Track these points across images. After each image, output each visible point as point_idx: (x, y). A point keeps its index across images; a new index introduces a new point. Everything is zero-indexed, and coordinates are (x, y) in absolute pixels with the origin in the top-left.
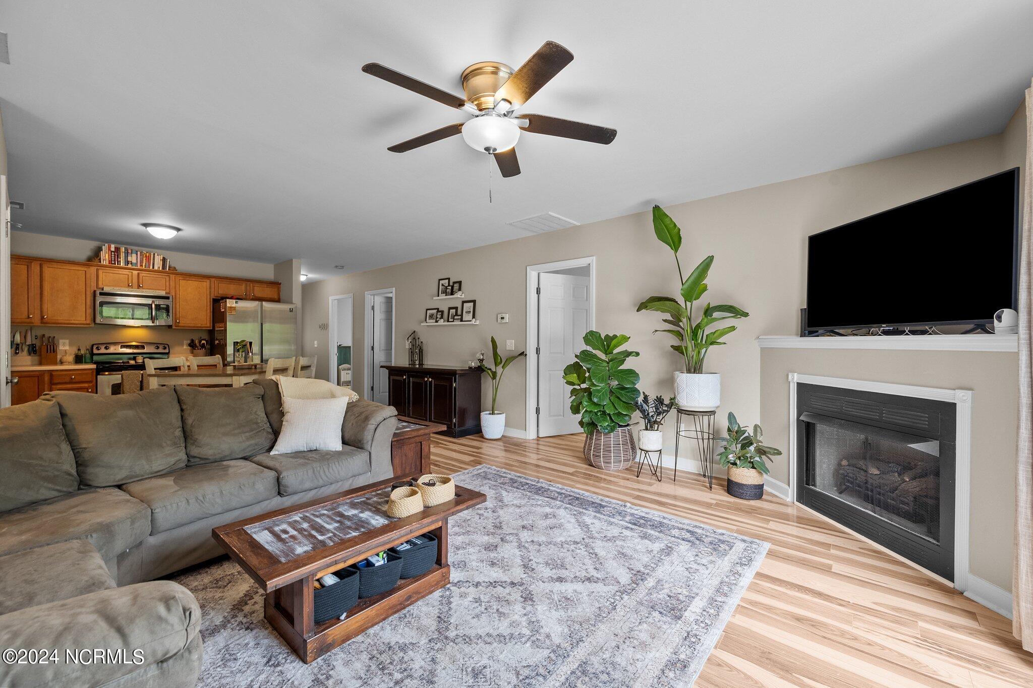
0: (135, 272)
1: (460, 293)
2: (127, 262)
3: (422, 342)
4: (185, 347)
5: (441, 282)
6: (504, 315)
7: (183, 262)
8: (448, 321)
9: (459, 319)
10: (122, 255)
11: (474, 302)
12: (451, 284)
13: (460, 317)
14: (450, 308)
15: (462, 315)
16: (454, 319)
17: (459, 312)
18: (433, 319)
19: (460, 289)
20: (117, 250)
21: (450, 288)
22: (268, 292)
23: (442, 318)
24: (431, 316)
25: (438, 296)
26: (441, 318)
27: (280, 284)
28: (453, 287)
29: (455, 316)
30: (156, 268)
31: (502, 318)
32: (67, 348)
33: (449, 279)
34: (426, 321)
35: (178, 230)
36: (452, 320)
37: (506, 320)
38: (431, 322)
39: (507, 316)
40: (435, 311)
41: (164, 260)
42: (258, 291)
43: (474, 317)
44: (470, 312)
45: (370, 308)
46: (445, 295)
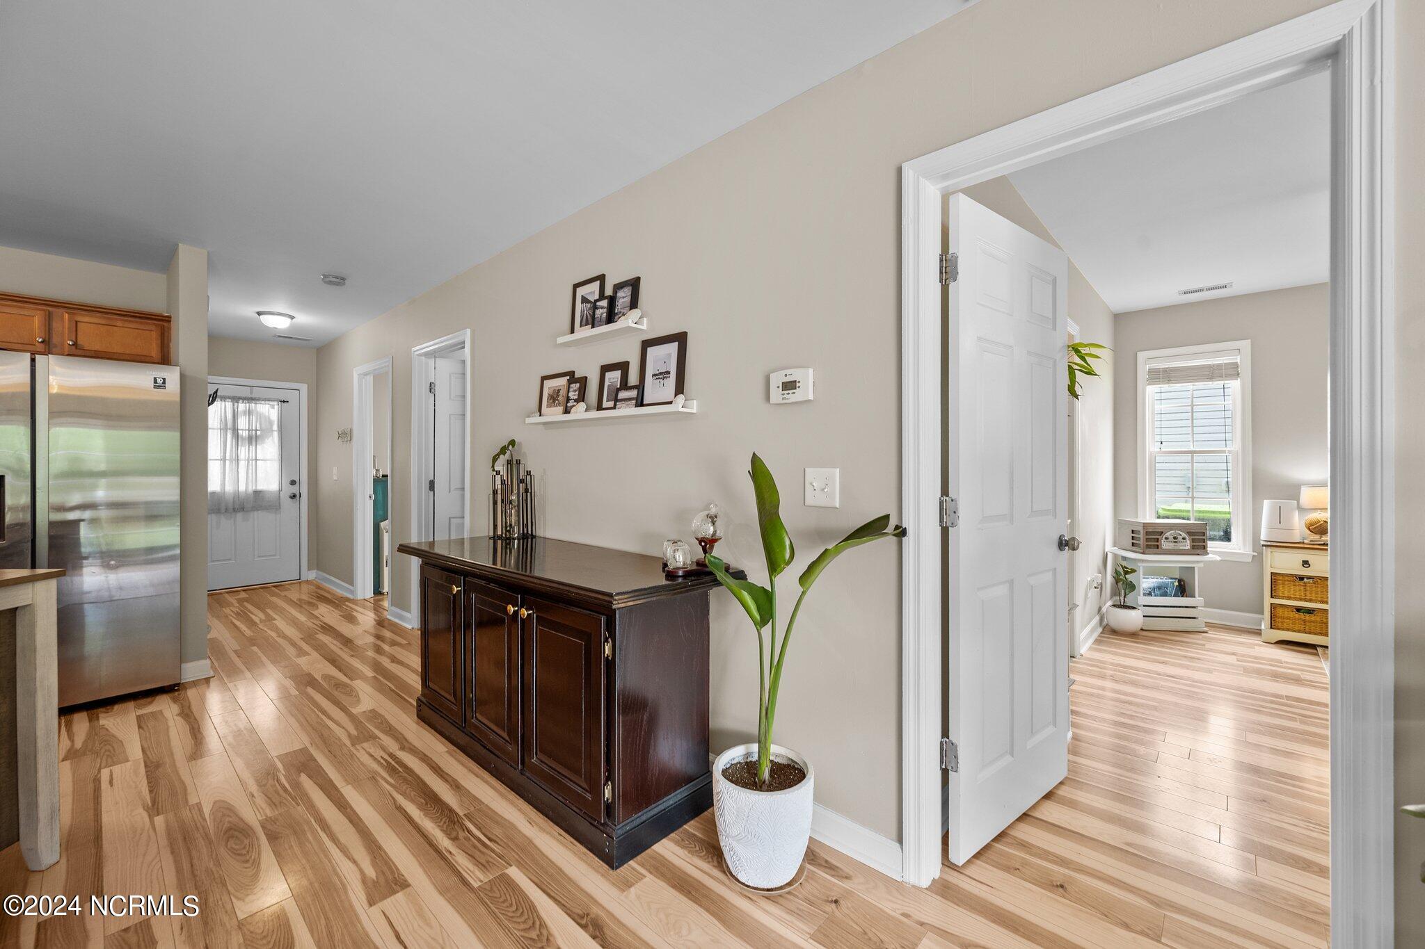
1: (635, 314)
3: (529, 473)
5: (581, 291)
6: (795, 375)
8: (600, 407)
9: (630, 399)
11: (681, 339)
12: (609, 291)
13: (634, 393)
14: (605, 369)
15: (640, 387)
16: (616, 400)
17: (633, 379)
18: (559, 404)
19: (634, 304)
21: (604, 303)
23: (582, 398)
24: (554, 398)
25: (572, 331)
26: (577, 401)
28: (612, 300)
29: (618, 390)
31: (790, 386)
33: (601, 278)
34: (540, 410)
36: (611, 404)
37: (806, 391)
38: (554, 414)
39: (807, 378)
40: (563, 381)
43: (680, 389)
44: (668, 373)
45: (426, 387)
46: (593, 327)
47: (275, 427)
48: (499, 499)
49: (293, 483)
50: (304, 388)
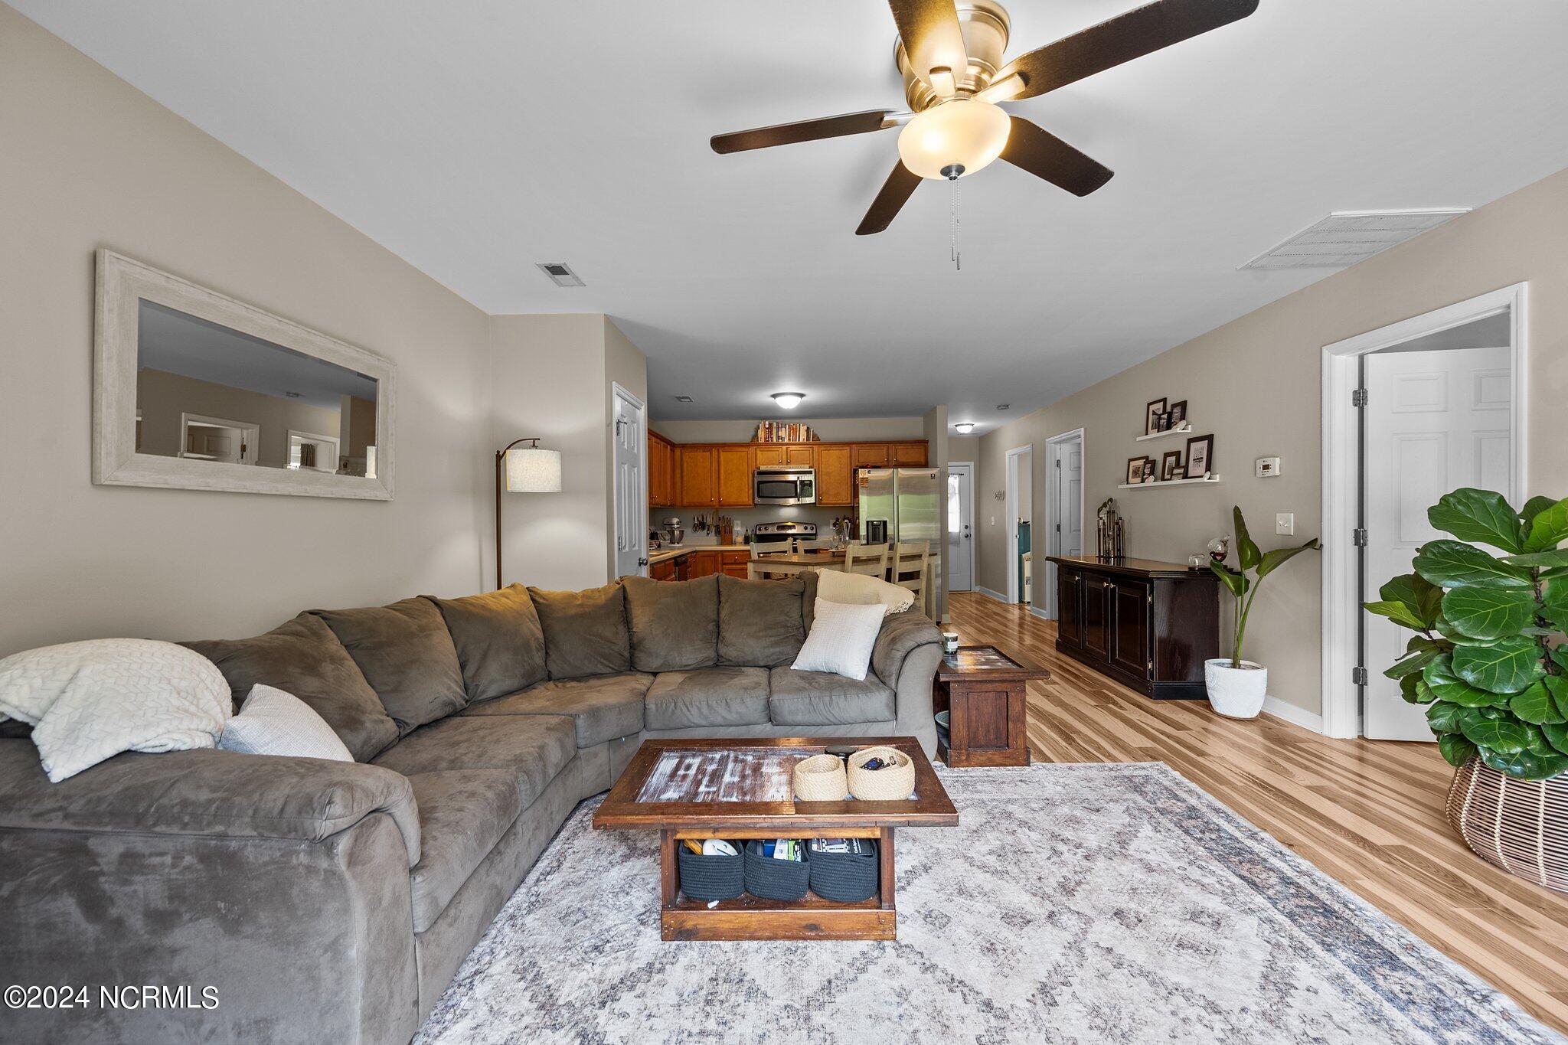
0: (784, 447)
1: (1183, 424)
2: (778, 437)
3: (1120, 518)
4: (831, 527)
5: (1152, 408)
6: (1269, 461)
7: (829, 430)
8: (1163, 479)
9: (1180, 474)
10: (775, 431)
11: (1210, 438)
12: (1169, 409)
13: (1182, 471)
14: (1167, 455)
15: (1186, 467)
16: (1172, 475)
17: (1183, 462)
18: (1139, 477)
19: (1183, 417)
20: (771, 425)
21: (1165, 416)
22: (913, 454)
23: (1152, 473)
24: (1136, 473)
25: (1147, 434)
26: (1149, 475)
27: (927, 442)
28: (1170, 415)
29: (1173, 469)
30: (801, 440)
31: (1266, 467)
32: (739, 529)
33: (1164, 400)
34: (1127, 480)
35: (802, 395)
36: (1169, 477)
37: (1276, 470)
38: (1136, 482)
39: (1276, 464)
40: (1141, 463)
41: (808, 430)
42: (902, 454)
43: (1208, 468)
44: (1202, 458)
45: (1054, 463)
46: (1158, 432)
47: (957, 492)
48: (1102, 534)
49: (966, 527)
50: (972, 464)
